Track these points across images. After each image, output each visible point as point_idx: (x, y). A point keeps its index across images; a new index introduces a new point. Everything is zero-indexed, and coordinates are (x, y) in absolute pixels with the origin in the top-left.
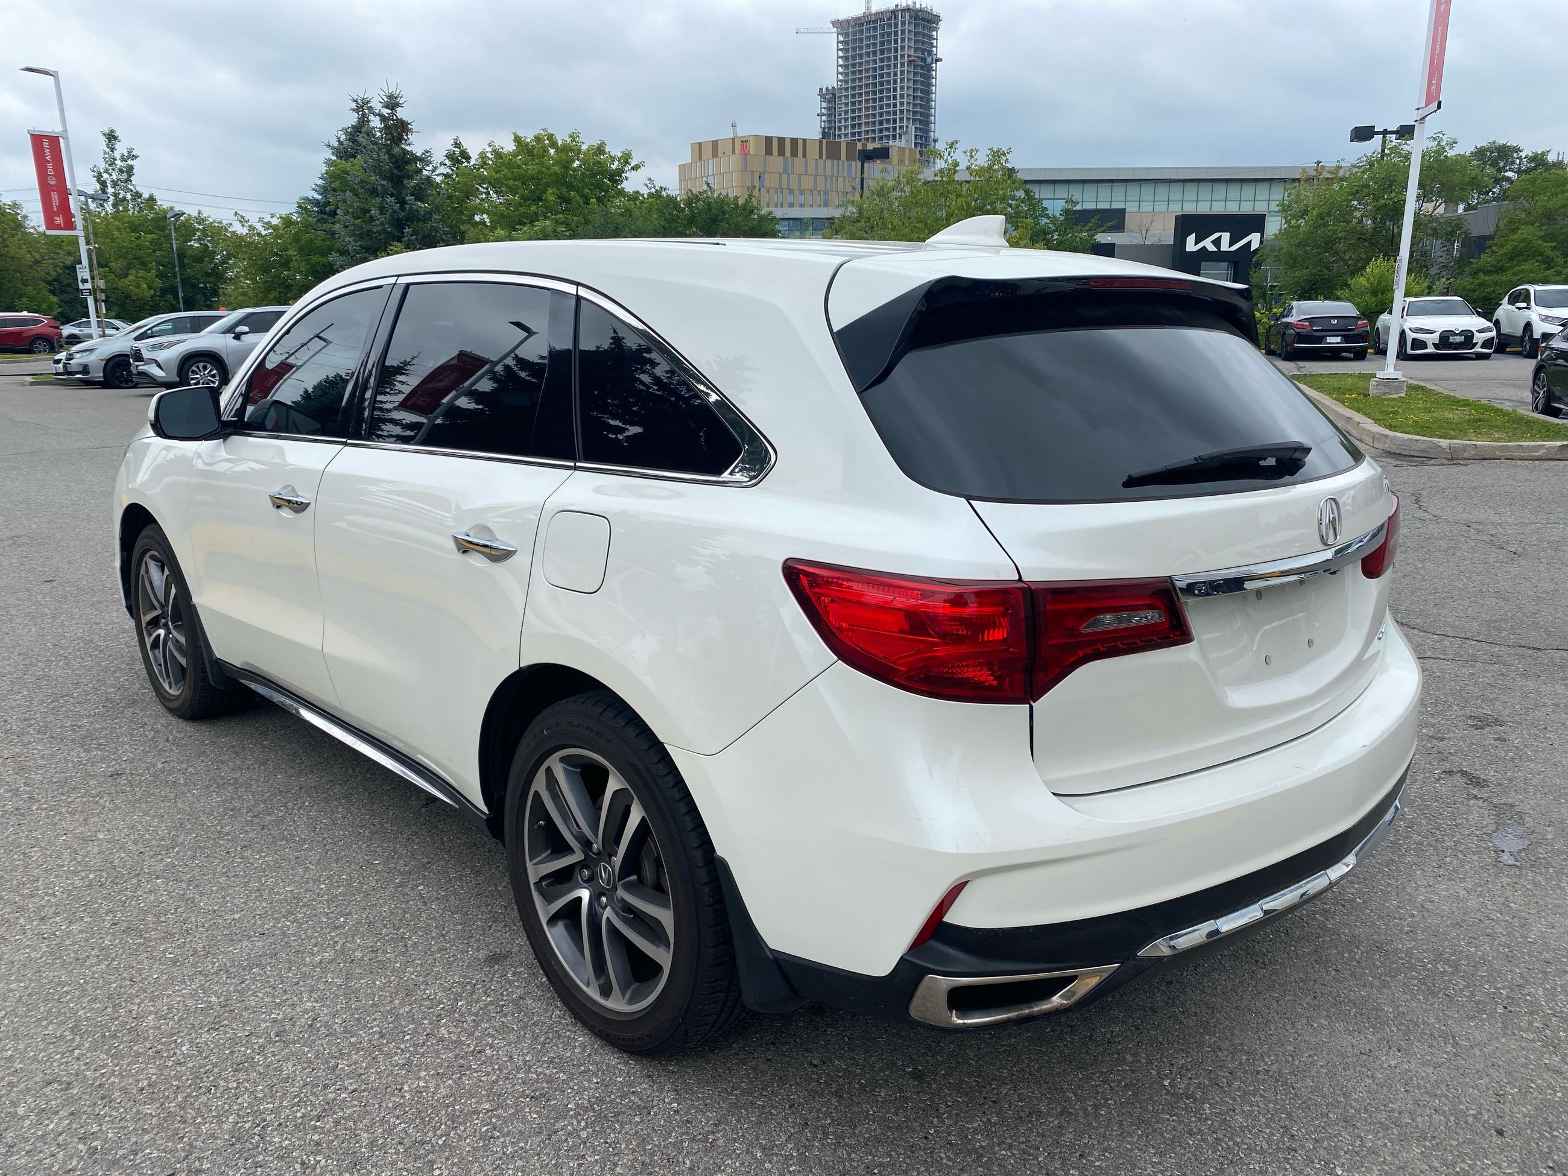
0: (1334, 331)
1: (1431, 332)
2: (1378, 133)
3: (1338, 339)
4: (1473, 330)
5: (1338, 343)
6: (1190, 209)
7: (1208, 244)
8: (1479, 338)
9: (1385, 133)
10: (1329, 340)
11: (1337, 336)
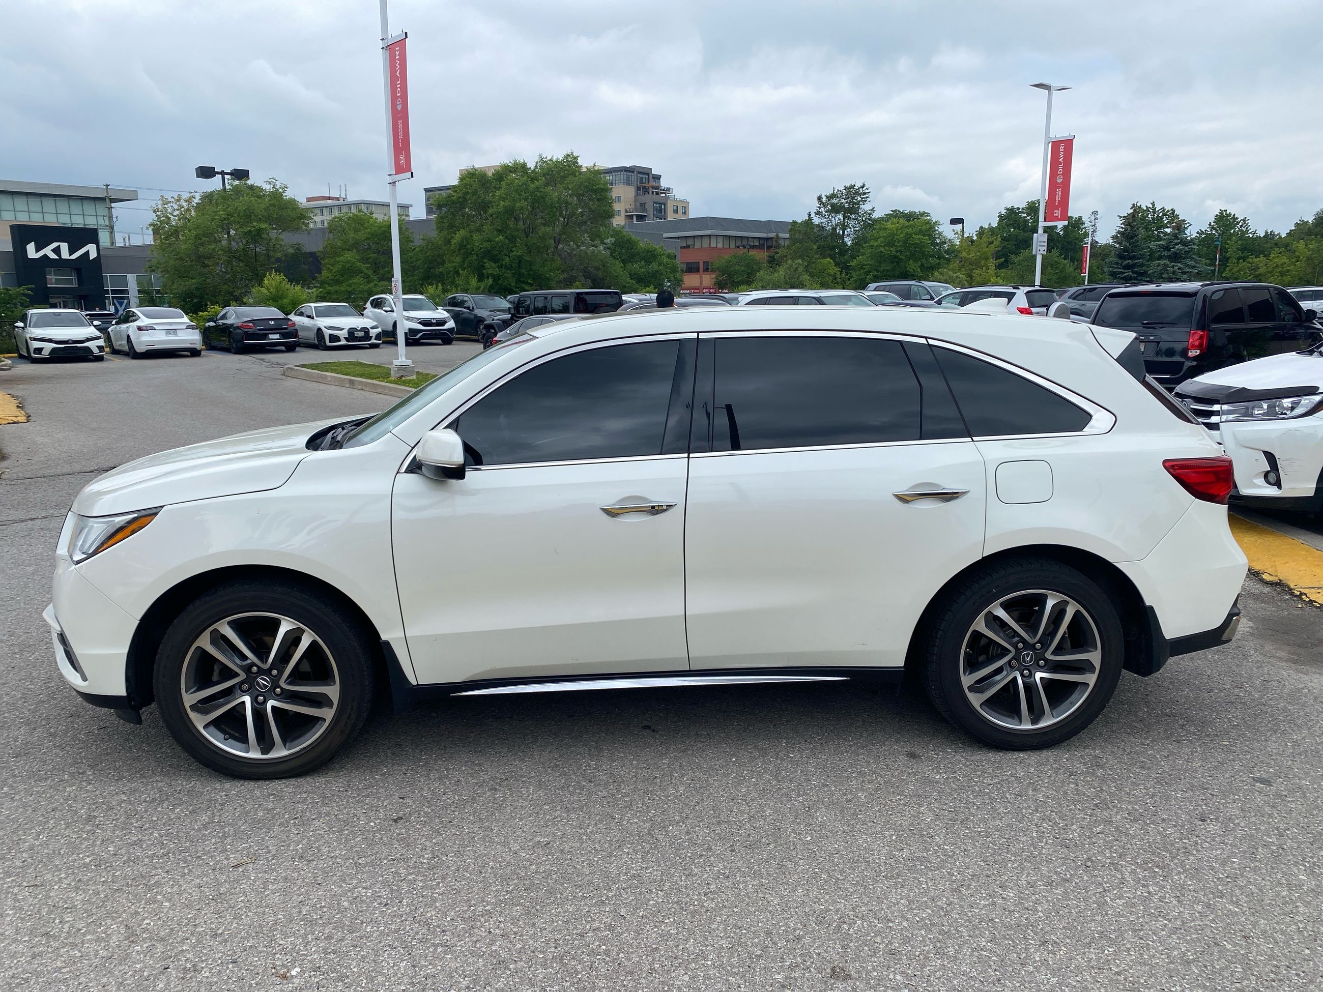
0: (274, 330)
1: (342, 329)
2: (218, 173)
3: (277, 336)
4: (368, 327)
5: (278, 339)
6: (23, 219)
7: (48, 251)
8: (374, 333)
9: (223, 173)
10: (271, 336)
11: (276, 333)
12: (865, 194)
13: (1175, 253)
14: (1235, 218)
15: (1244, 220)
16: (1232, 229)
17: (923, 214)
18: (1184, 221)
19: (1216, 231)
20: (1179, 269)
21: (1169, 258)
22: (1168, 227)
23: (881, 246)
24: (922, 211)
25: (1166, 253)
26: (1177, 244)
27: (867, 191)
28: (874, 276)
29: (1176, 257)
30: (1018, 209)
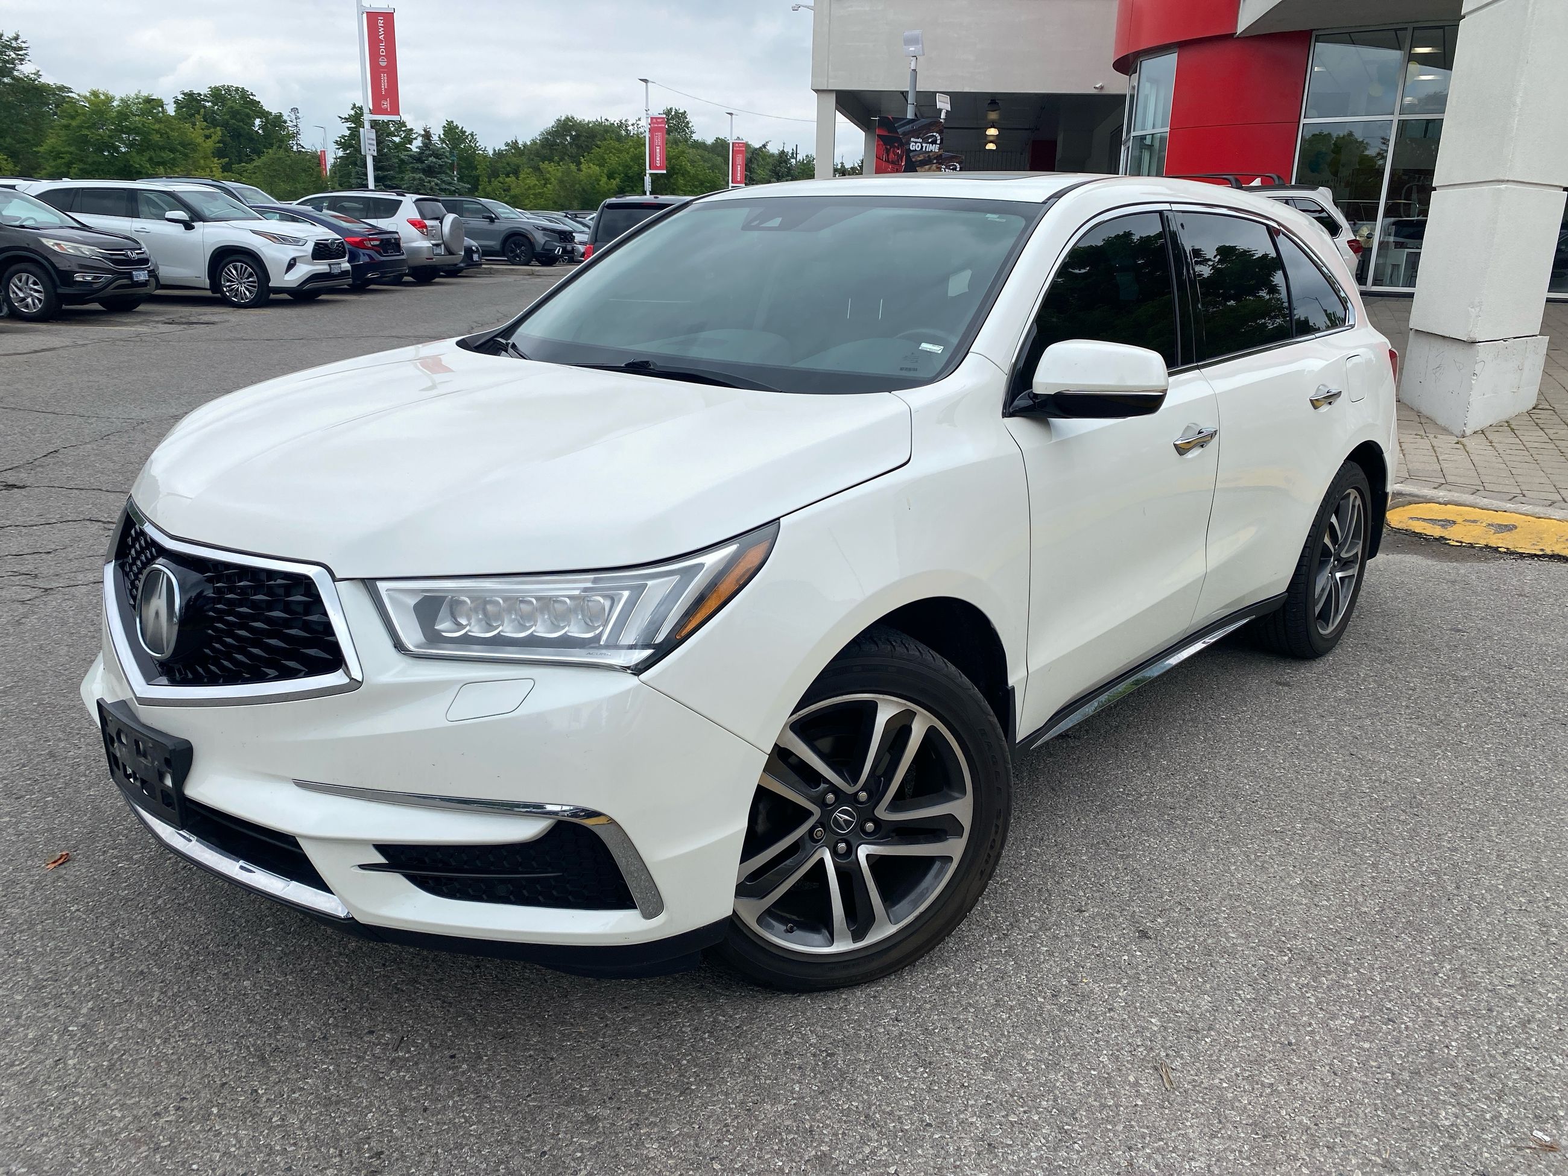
12: (21, 49)
13: (429, 167)
14: (464, 132)
15: (472, 135)
16: (461, 143)
17: (62, 88)
18: (411, 130)
19: (447, 144)
20: (437, 184)
21: (424, 171)
22: (395, 136)
23: (83, 127)
24: (59, 84)
25: (419, 165)
26: (430, 156)
27: (24, 45)
28: (80, 170)
29: (430, 171)
30: (200, 95)
